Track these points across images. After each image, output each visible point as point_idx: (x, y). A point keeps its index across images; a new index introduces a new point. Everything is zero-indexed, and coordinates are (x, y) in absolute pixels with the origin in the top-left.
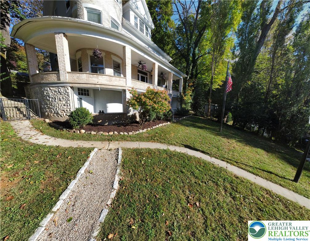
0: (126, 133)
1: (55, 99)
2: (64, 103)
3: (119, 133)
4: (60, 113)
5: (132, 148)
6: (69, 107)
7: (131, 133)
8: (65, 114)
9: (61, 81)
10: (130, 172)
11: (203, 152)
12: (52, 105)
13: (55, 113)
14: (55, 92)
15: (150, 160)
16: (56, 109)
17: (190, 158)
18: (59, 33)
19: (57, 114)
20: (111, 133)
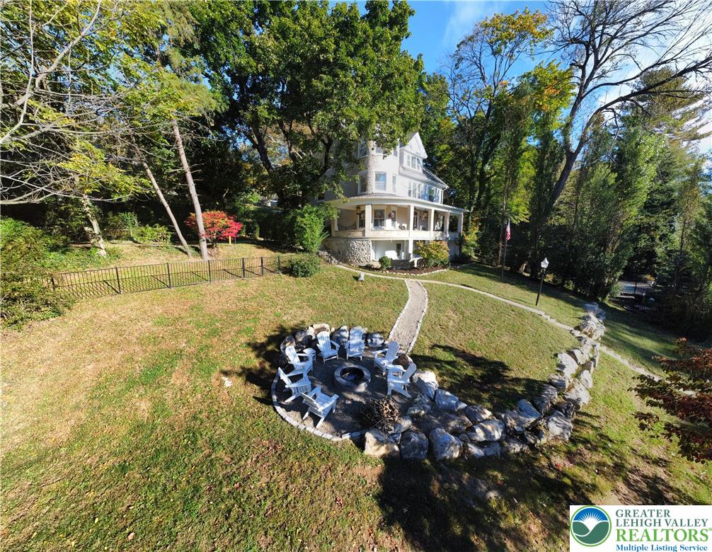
1: (359, 249)
2: (366, 252)
3: (410, 274)
6: (369, 255)
8: (365, 260)
9: (365, 237)
14: (360, 244)
16: (359, 257)
19: (359, 260)
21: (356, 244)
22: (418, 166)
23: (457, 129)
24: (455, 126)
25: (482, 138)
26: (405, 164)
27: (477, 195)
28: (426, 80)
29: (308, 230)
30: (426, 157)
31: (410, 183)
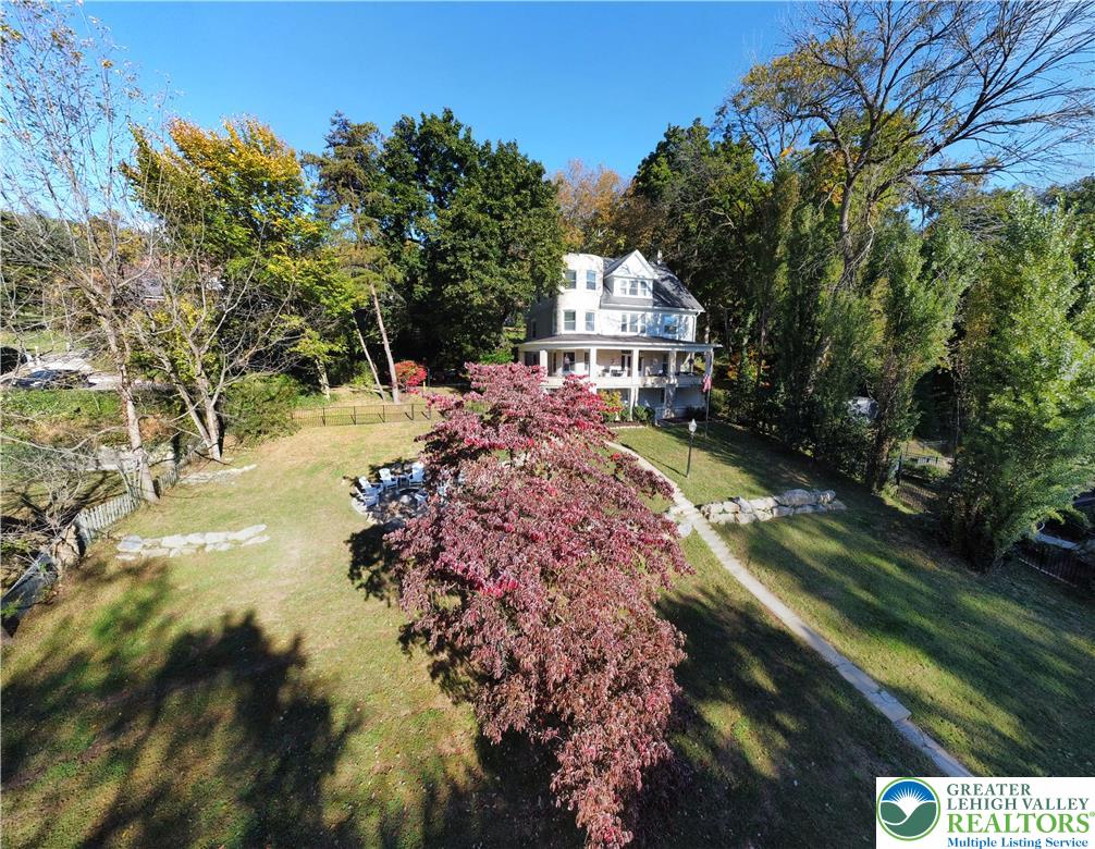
22: (644, 292)
26: (617, 293)
30: (656, 277)
31: (624, 316)
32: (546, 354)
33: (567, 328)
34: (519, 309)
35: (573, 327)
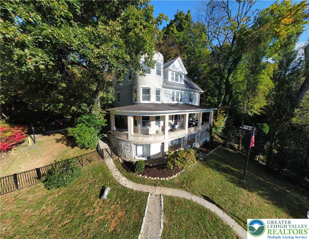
0: (164, 179)
1: (125, 149)
2: (129, 152)
3: (160, 178)
4: (127, 157)
5: (168, 195)
6: (132, 154)
7: (167, 179)
8: (129, 158)
9: (129, 140)
10: (168, 217)
11: (218, 206)
12: (123, 151)
13: (124, 156)
14: (125, 145)
15: (179, 210)
16: (125, 154)
17: (206, 211)
18: (130, 116)
19: (125, 156)
20: (155, 178)
21: (123, 144)
22: (181, 80)
23: (211, 54)
24: (210, 52)
25: (228, 59)
26: (170, 80)
27: (223, 97)
28: (192, 26)
29: (78, 138)
30: (186, 73)
31: (173, 93)
32: (132, 119)
33: (144, 99)
34: (110, 84)
35: (148, 98)
